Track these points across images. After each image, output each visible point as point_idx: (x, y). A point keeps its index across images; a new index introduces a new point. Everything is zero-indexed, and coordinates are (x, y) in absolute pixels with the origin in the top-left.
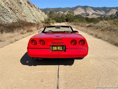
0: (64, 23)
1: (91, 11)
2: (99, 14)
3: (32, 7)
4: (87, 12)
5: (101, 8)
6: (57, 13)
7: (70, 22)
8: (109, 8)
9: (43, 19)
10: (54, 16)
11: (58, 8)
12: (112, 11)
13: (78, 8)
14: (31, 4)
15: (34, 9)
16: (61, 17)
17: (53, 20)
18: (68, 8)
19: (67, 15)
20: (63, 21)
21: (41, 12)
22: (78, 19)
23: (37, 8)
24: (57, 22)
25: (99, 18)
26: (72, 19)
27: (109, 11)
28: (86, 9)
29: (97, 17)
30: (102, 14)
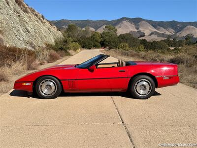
0: (98, 50)
1: (148, 29)
2: (163, 34)
3: (26, 11)
4: (141, 29)
5: (168, 22)
6: (84, 29)
7: (110, 48)
8: (182, 23)
9: (53, 40)
10: (76, 35)
11: (83, 21)
12: (188, 29)
13: (124, 22)
14: (24, 6)
15: (30, 17)
16: (91, 37)
17: (74, 44)
18: (103, 21)
19: (104, 33)
20: (95, 46)
21: (48, 24)
22: (127, 42)
23: (40, 15)
24: (83, 48)
25: (164, 41)
26: (114, 42)
27: (182, 29)
28: (139, 24)
29: (159, 39)
30: (169, 34)
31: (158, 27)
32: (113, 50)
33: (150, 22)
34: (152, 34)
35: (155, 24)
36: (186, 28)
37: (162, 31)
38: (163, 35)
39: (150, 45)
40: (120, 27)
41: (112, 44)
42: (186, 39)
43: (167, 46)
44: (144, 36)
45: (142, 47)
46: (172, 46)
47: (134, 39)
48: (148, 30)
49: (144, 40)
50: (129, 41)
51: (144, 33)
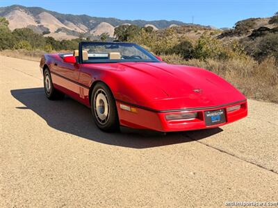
1: (53, 23)
2: (73, 31)
4: (43, 23)
5: (78, 16)
8: (95, 19)
12: (102, 26)
13: (16, 11)
22: (26, 40)
25: (76, 40)
26: (7, 40)
27: (95, 26)
28: (40, 15)
29: (70, 38)
30: (81, 31)
31: (66, 21)
32: (7, 50)
33: (54, 14)
34: (59, 30)
35: (62, 18)
36: (99, 25)
37: (71, 27)
38: (73, 33)
40: (11, 18)
41: (5, 42)
42: (102, 38)
45: (49, 46)
47: (36, 36)
48: (53, 25)
49: (51, 39)
50: (29, 38)
51: (48, 29)
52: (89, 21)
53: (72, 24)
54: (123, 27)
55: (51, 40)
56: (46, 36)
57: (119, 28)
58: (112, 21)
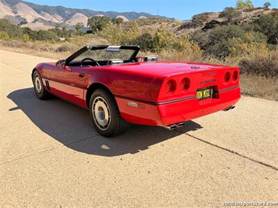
1: (30, 14)
2: (50, 21)
4: (20, 13)
5: (54, 7)
8: (70, 10)
12: (77, 17)
25: (52, 30)
28: (16, 6)
29: (46, 28)
30: (57, 21)
31: (43, 12)
33: (30, 5)
34: (36, 20)
35: (38, 9)
36: (74, 16)
37: (48, 17)
38: (50, 23)
39: (36, 34)
42: (76, 28)
43: (57, 36)
44: (26, 23)
45: (26, 36)
46: (62, 37)
47: (13, 26)
48: (30, 16)
49: (28, 29)
50: (6, 29)
51: (25, 20)
52: (64, 12)
53: (48, 14)
54: (96, 18)
55: (27, 31)
56: (23, 26)
57: (92, 19)
58: (86, 12)
